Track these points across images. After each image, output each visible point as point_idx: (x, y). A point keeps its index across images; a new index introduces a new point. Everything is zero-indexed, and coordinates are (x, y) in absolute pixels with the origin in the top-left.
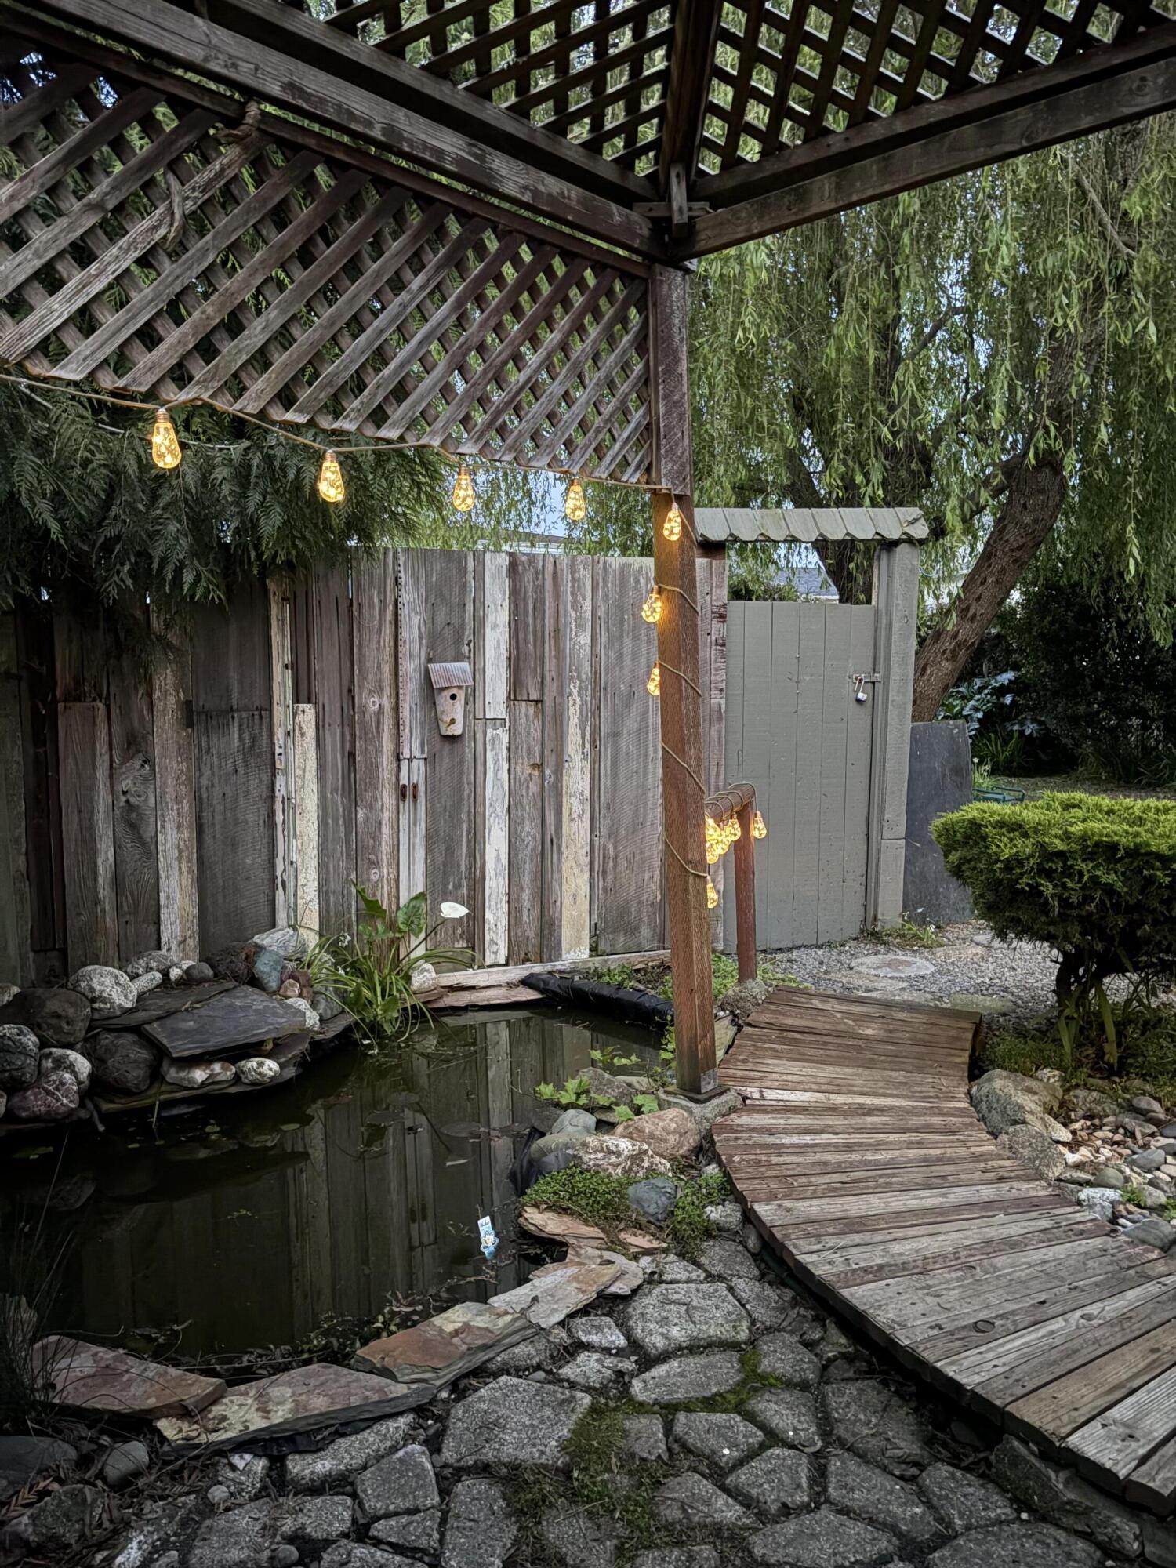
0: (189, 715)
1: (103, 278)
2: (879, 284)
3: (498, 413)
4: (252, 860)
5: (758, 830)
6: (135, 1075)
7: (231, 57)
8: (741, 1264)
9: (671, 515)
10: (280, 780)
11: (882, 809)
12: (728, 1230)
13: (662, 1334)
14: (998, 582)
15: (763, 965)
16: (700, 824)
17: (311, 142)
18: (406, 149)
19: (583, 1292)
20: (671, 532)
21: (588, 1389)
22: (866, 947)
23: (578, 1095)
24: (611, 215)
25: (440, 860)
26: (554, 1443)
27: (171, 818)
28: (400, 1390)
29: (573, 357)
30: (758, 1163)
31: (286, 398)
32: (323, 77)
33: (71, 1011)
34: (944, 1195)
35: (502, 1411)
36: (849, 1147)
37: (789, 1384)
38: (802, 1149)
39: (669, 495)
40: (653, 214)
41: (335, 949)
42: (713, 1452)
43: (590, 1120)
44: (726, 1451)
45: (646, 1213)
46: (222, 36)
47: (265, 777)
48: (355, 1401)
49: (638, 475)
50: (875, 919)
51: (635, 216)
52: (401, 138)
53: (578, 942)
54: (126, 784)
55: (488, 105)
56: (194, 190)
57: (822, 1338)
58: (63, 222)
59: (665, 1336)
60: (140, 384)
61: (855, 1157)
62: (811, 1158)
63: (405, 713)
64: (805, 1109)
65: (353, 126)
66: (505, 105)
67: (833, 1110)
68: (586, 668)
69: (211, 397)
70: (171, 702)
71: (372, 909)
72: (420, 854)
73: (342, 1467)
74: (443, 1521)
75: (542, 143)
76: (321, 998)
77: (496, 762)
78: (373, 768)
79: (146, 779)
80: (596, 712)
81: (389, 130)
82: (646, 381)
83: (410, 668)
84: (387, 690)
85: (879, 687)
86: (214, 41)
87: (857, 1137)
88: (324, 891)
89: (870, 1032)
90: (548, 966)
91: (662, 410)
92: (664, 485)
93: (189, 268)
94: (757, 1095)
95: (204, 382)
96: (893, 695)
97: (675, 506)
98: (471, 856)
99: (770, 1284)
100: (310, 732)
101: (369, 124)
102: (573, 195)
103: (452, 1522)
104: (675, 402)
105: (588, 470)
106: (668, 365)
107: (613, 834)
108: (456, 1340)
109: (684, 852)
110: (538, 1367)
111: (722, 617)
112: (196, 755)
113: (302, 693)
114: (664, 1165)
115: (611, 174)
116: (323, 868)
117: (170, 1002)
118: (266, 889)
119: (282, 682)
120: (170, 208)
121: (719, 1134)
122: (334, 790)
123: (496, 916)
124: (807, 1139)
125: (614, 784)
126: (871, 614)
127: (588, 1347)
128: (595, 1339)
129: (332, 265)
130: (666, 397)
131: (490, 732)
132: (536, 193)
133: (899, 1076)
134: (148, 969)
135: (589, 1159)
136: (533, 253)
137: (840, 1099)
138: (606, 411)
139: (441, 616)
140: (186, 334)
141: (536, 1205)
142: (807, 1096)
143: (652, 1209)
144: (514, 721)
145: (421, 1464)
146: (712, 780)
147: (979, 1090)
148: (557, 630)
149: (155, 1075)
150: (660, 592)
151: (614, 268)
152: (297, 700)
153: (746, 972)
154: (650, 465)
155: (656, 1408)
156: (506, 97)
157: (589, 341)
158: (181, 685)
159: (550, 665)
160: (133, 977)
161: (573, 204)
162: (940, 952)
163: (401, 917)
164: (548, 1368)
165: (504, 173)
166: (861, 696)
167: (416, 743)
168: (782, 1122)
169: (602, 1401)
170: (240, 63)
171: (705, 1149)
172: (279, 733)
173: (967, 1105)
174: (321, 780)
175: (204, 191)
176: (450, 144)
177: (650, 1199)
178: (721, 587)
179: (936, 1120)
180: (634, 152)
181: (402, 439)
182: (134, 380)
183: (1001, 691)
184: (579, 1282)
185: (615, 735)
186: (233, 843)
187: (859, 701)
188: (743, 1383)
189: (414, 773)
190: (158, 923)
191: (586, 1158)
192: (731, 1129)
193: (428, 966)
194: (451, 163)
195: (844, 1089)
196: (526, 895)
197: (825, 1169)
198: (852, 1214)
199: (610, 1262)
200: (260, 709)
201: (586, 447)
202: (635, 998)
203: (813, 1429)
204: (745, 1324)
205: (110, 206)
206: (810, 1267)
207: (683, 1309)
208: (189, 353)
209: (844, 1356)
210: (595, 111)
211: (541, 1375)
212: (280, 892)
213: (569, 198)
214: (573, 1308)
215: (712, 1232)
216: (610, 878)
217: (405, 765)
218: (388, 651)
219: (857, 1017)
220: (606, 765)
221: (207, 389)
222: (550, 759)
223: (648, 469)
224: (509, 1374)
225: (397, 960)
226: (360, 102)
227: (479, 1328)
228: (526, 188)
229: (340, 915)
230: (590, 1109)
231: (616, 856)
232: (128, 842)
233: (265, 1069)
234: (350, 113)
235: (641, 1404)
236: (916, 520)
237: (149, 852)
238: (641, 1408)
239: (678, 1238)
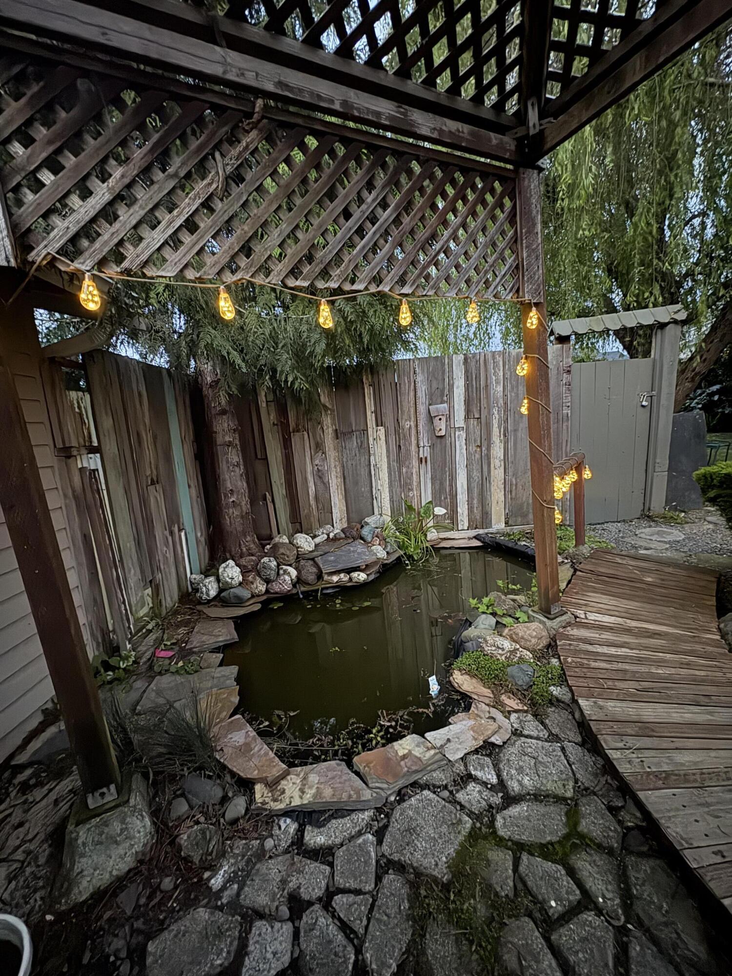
0: (337, 434)
1: (181, 217)
2: (660, 188)
3: (425, 267)
4: (365, 489)
5: (587, 474)
6: (311, 578)
7: (240, 69)
8: (570, 730)
9: (531, 314)
10: (372, 458)
11: (655, 457)
12: (563, 702)
13: (518, 781)
14: (720, 341)
15: (589, 534)
16: (551, 481)
17: (300, 121)
18: (356, 114)
19: (476, 739)
20: (532, 324)
21: (470, 814)
22: (644, 523)
23: (488, 607)
24: (490, 140)
25: (437, 487)
26: (444, 859)
27: (334, 473)
28: (367, 794)
29: (470, 231)
30: (582, 665)
31: (294, 272)
32: (301, 75)
33: (288, 553)
34: (711, 713)
35: (420, 821)
36: (639, 661)
37: (600, 846)
38: (609, 659)
39: (530, 303)
40: (518, 135)
41: (396, 523)
42: (544, 900)
43: (493, 621)
44: (553, 904)
45: (516, 684)
46: (234, 57)
47: (367, 457)
48: (345, 797)
49: (511, 294)
50: (649, 509)
51: (506, 139)
52: (352, 107)
53: (500, 521)
54: (317, 462)
55: (409, 82)
56: (231, 159)
57: (623, 807)
58: (155, 187)
59: (520, 783)
60: (209, 274)
61: (643, 669)
62: (615, 666)
63: (420, 428)
64: (611, 628)
65: (323, 104)
66: (420, 80)
67: (628, 631)
68: (501, 401)
69: (252, 276)
70: (330, 430)
71: (410, 508)
72: (429, 485)
73: (330, 842)
74: (371, 910)
75: (444, 101)
76: (388, 545)
77: (460, 446)
78: (408, 451)
79: (323, 461)
80: (506, 421)
81: (345, 103)
82: (515, 240)
83: (422, 409)
84: (413, 419)
85: (655, 398)
86: (229, 60)
87: (645, 653)
88: (392, 501)
89: (650, 579)
90: (486, 531)
91: (525, 255)
92: (527, 298)
93: (232, 205)
94: (583, 616)
95: (247, 269)
96: (663, 401)
97: (534, 309)
98: (451, 485)
99: (589, 751)
100: (383, 438)
101: (332, 101)
102: (465, 131)
103: (376, 914)
104: (533, 250)
105: (480, 295)
106: (529, 228)
107: (515, 474)
108: (402, 763)
109: (541, 496)
110: (446, 787)
111: (569, 372)
112: (340, 449)
113: (379, 423)
114: (528, 655)
115: (489, 115)
116: (391, 491)
117: (326, 548)
118: (370, 500)
119: (371, 418)
120: (217, 173)
121: (560, 640)
122: (394, 461)
123: (463, 510)
124: (613, 651)
125: (515, 453)
126: (651, 364)
127: (475, 779)
128: (479, 774)
129: (318, 193)
130: (527, 247)
131: (457, 433)
132: (441, 131)
133: (670, 611)
134: (323, 533)
135: (488, 649)
136: (442, 172)
137: (634, 624)
138: (490, 260)
139: (435, 385)
140: (232, 244)
141: (460, 670)
142: (612, 619)
143: (520, 683)
144: (467, 427)
145: (369, 852)
146: (564, 449)
147: (726, 626)
148: (487, 386)
149: (320, 576)
150: (526, 358)
151: (494, 175)
152: (377, 426)
153: (579, 540)
154: (519, 288)
155: (510, 843)
156: (420, 74)
157: (479, 220)
158: (333, 424)
159: (484, 402)
160: (314, 537)
161: (466, 135)
162: (687, 527)
163: (422, 511)
164: (451, 789)
165: (420, 121)
166: (644, 403)
167: (425, 440)
168: (597, 636)
169: (478, 825)
170: (246, 72)
171: (552, 646)
172: (371, 439)
173: (718, 637)
174: (388, 457)
175: (237, 159)
176: (385, 108)
177: (520, 676)
178: (568, 357)
179: (698, 647)
180: (504, 97)
181: (366, 289)
182: (205, 272)
183: (713, 394)
184: (474, 731)
185: (515, 431)
186: (356, 483)
187: (643, 406)
188: (567, 837)
189: (425, 452)
190: (332, 513)
191: (486, 649)
192: (567, 637)
193: (434, 530)
194: (386, 119)
195: (635, 617)
196: (475, 501)
197: (624, 677)
198: (645, 719)
199: (494, 719)
200: (363, 430)
201: (478, 282)
202: (523, 549)
203: (617, 901)
204: (571, 784)
205: (182, 174)
206: (615, 763)
207: (533, 761)
208: (237, 254)
209: (637, 827)
210: (476, 71)
211: (446, 794)
212: (375, 501)
213: (463, 132)
214: (468, 750)
215: (554, 702)
216: (513, 494)
217: (421, 449)
218: (412, 402)
219: (642, 569)
220: (511, 445)
221: (248, 273)
222: (485, 444)
223: (518, 291)
224: (429, 789)
225: (422, 528)
226: (325, 88)
227: (416, 757)
228: (435, 129)
229: (398, 510)
230: (494, 614)
231: (516, 485)
232: (319, 483)
233: (360, 577)
234: (319, 97)
235: (502, 839)
236: (679, 311)
237: (327, 487)
238: (501, 842)
239: (533, 704)
